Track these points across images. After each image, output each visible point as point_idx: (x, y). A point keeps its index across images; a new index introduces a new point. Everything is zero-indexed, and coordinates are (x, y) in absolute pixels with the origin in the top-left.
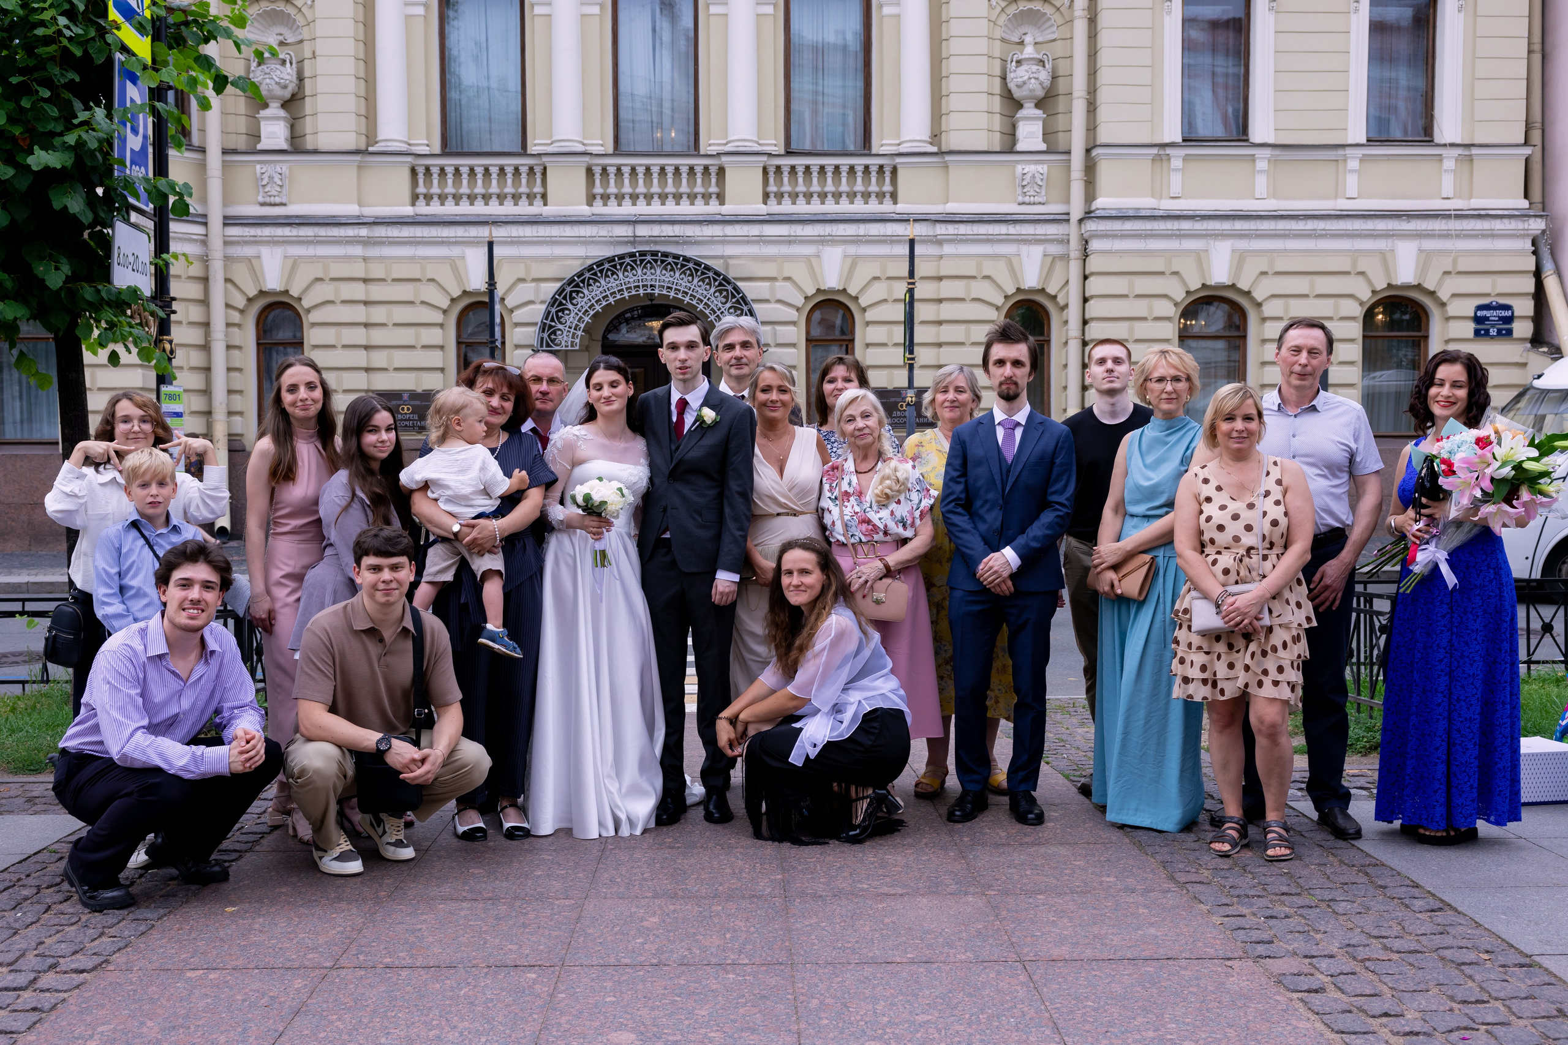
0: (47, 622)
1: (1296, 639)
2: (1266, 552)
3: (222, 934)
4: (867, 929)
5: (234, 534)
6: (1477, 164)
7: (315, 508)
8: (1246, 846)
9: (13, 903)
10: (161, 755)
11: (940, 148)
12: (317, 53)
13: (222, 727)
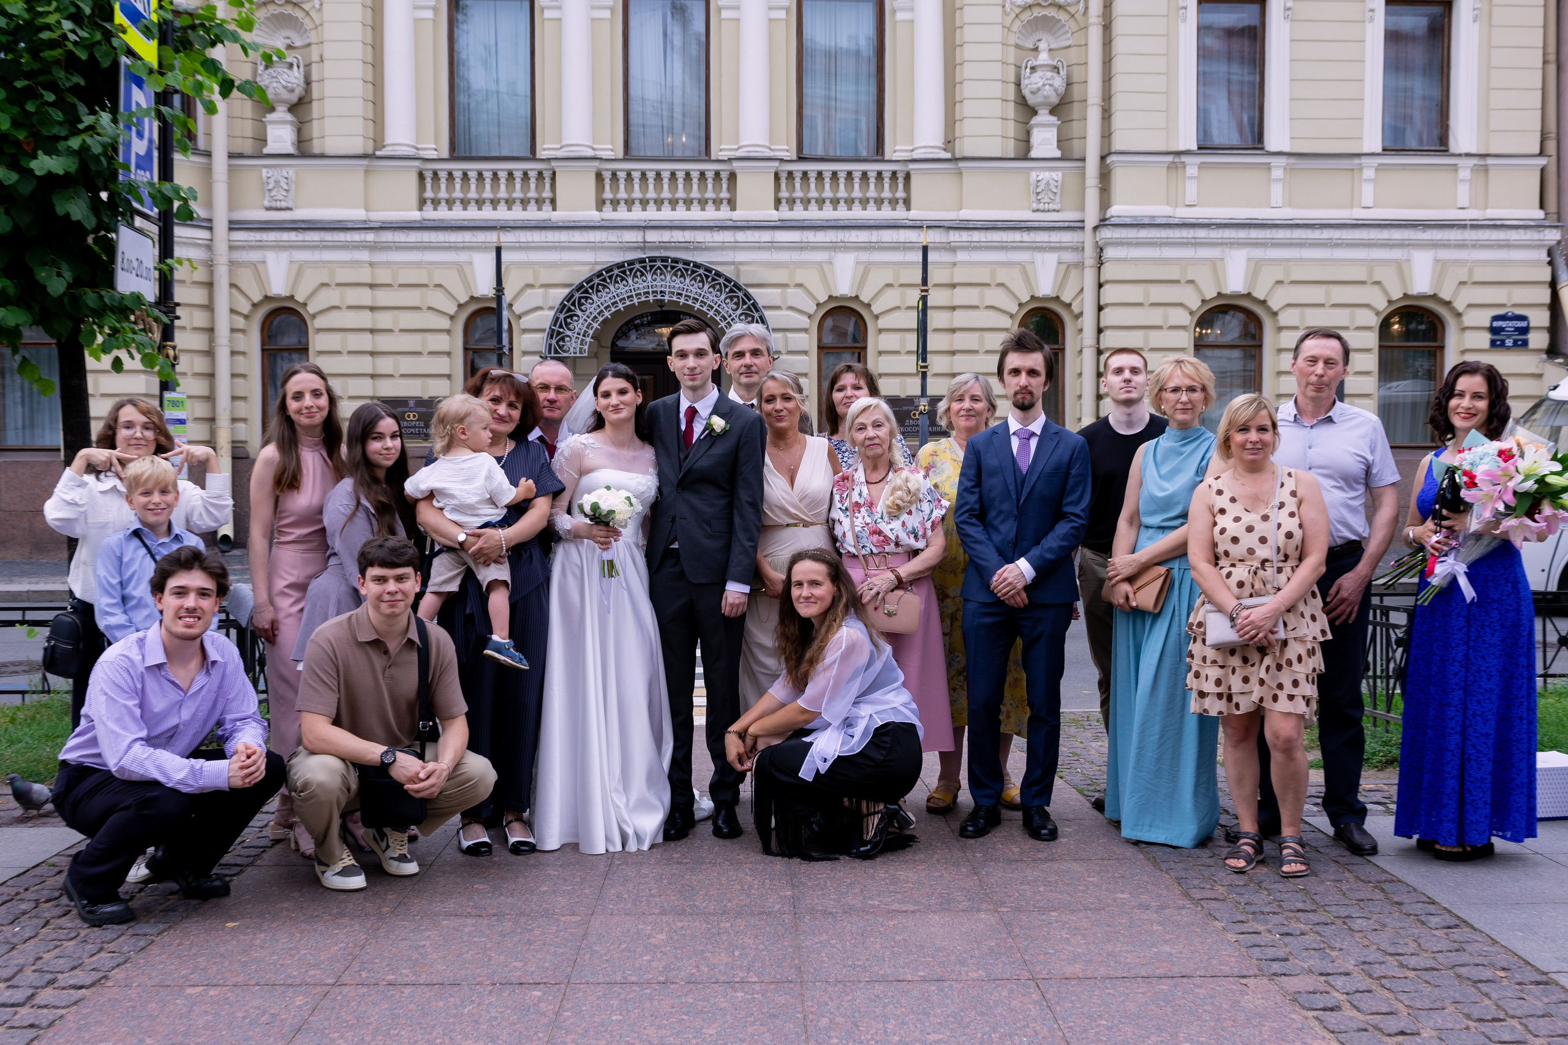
0: (46, 631)
1: (1311, 653)
2: (1280, 565)
3: (222, 950)
4: (878, 946)
5: (238, 542)
6: (1492, 174)
7: (319, 517)
8: (1261, 862)
9: (11, 918)
10: (159, 768)
11: (953, 154)
12: (325, 57)
13: (224, 739)
